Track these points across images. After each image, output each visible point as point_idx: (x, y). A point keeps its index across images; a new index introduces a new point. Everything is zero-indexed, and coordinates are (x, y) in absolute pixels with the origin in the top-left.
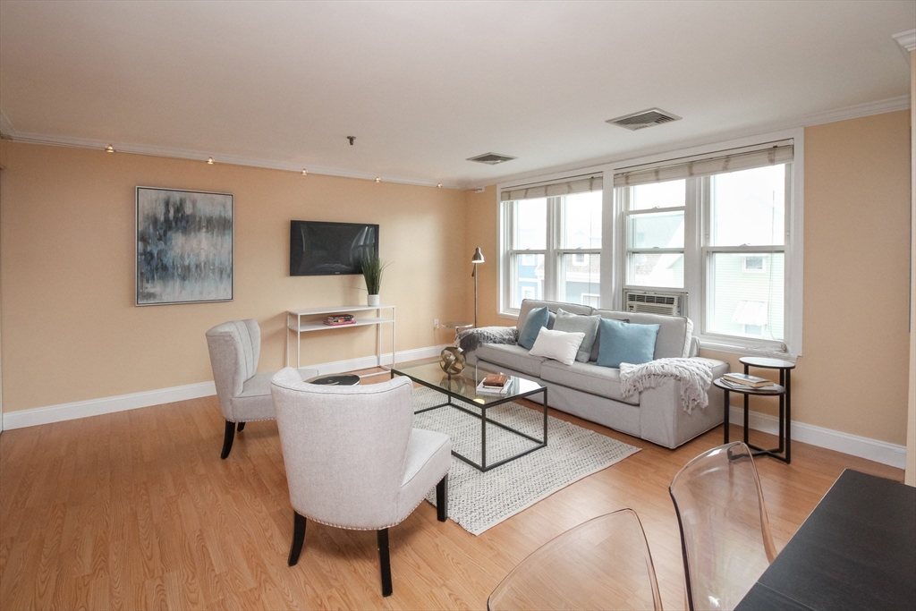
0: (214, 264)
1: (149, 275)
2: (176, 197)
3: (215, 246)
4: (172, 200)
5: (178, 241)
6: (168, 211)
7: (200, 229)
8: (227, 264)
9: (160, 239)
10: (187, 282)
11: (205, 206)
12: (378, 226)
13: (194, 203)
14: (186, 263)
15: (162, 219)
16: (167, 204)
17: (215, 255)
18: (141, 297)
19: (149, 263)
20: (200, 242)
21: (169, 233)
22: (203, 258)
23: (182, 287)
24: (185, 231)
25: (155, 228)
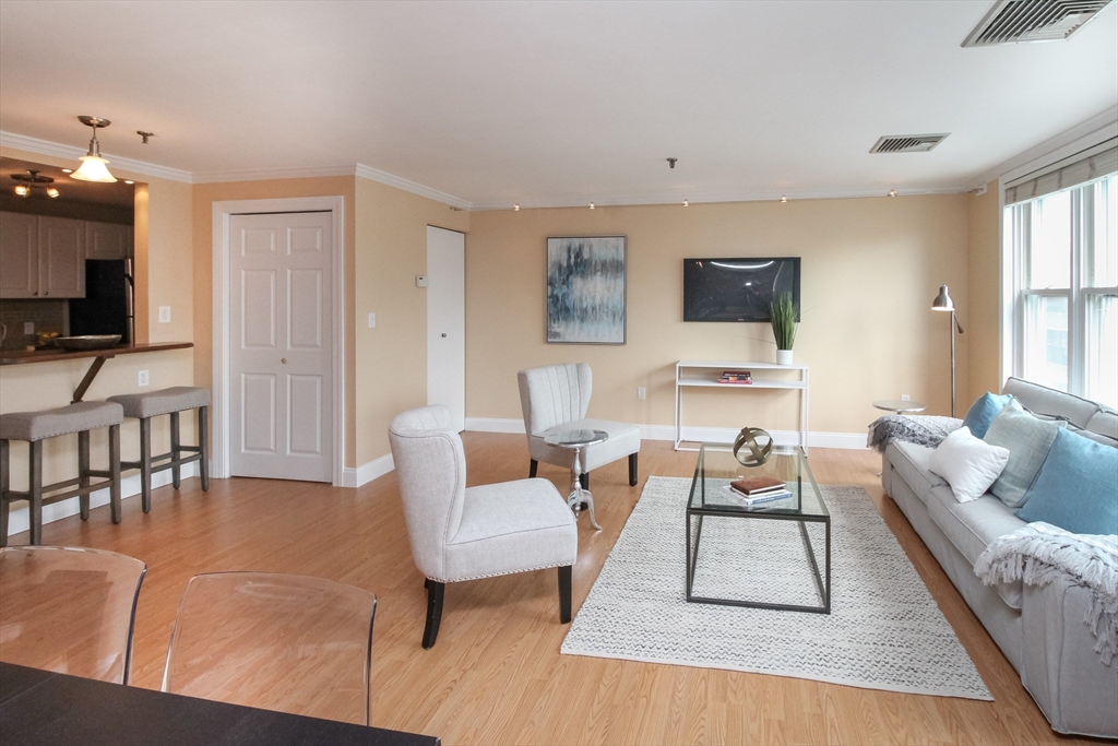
0: (607, 307)
1: (556, 316)
2: (576, 243)
3: (608, 289)
4: (573, 246)
5: (578, 283)
6: (569, 257)
7: (595, 272)
8: (619, 307)
9: (564, 283)
10: (584, 324)
11: (600, 250)
12: (799, 259)
13: (591, 247)
14: (584, 306)
15: (565, 265)
16: (569, 250)
17: (608, 299)
18: (549, 336)
19: (555, 306)
20: (595, 285)
21: (571, 278)
22: (598, 301)
23: (581, 329)
24: (583, 275)
25: (560, 274)
